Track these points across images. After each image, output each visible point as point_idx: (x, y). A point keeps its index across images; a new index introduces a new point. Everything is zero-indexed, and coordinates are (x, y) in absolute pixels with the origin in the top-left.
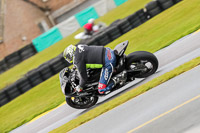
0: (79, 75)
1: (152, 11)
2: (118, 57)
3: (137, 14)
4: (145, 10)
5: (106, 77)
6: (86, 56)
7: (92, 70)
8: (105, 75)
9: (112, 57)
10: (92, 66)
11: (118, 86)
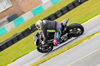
0: (43, 36)
1: (33, 29)
2: (63, 27)
3: (26, 30)
4: (30, 28)
6: (47, 26)
7: (50, 33)
9: (60, 26)
10: (50, 31)
11: (64, 41)
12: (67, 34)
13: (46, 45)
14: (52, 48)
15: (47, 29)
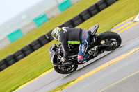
0: (63, 50)
2: (91, 36)
5: (83, 50)
7: (72, 45)
8: (82, 49)
9: (87, 36)
10: (73, 42)
11: (92, 57)
12: (96, 47)
13: (68, 63)
14: (76, 67)
15: (68, 40)
